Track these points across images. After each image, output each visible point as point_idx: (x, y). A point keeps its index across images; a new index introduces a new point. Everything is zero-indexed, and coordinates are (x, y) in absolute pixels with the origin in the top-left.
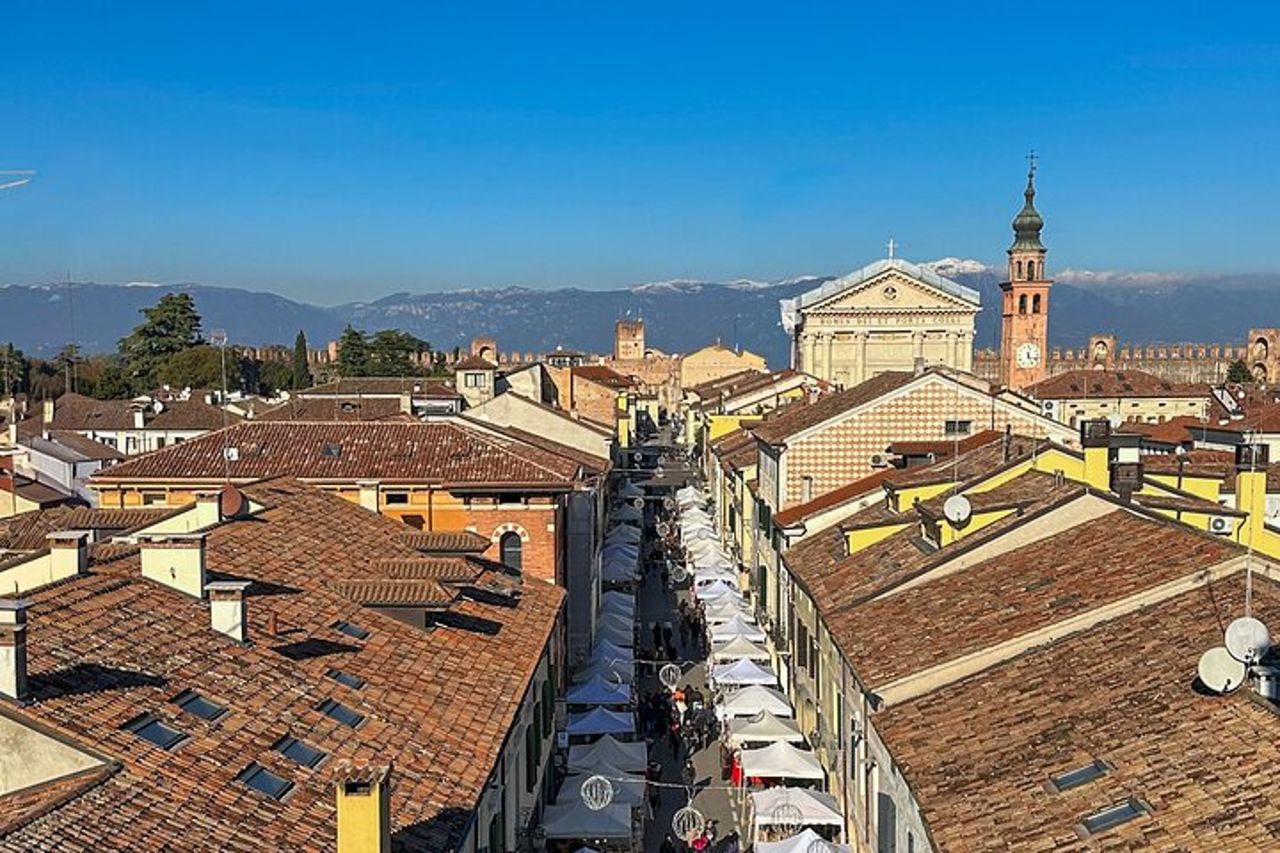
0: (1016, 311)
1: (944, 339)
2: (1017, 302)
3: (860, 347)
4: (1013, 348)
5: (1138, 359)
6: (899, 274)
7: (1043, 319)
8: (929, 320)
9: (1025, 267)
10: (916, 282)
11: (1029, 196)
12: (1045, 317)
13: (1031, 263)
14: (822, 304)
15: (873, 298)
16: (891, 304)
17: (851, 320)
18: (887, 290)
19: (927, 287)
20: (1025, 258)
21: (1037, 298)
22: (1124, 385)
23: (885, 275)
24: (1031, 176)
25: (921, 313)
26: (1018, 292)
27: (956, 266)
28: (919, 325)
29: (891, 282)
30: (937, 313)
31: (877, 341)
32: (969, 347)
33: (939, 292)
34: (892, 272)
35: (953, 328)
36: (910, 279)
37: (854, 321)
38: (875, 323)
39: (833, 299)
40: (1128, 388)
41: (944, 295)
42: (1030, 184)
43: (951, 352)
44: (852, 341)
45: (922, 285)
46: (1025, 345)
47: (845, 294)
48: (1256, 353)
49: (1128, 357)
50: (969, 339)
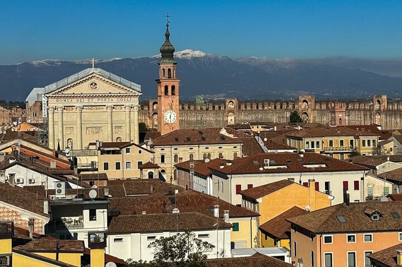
0: (163, 94)
1: (123, 109)
2: (163, 89)
3: (79, 114)
4: (162, 113)
5: (249, 110)
6: (98, 76)
7: (176, 98)
8: (115, 100)
9: (166, 71)
10: (107, 80)
11: (167, 36)
12: (178, 97)
13: (169, 70)
14: (57, 91)
15: (84, 88)
16: (94, 91)
17: (73, 99)
18: (92, 84)
19: (113, 83)
20: (167, 67)
21: (173, 87)
22: (202, 138)
23: (90, 76)
24: (168, 26)
25: (110, 96)
26: (163, 84)
27: (191, 53)
28: (110, 102)
29: (94, 80)
30: (119, 96)
31: (88, 111)
32: (136, 113)
33: (119, 85)
34: (94, 75)
35: (127, 104)
36: (104, 79)
37: (75, 100)
38: (86, 101)
39: (63, 89)
40: (203, 139)
41: (122, 86)
42: (167, 30)
43: (127, 116)
44: (74, 111)
45: (110, 81)
46: (168, 111)
47: (69, 86)
48: (303, 107)
49: (244, 109)
50: (136, 109)
